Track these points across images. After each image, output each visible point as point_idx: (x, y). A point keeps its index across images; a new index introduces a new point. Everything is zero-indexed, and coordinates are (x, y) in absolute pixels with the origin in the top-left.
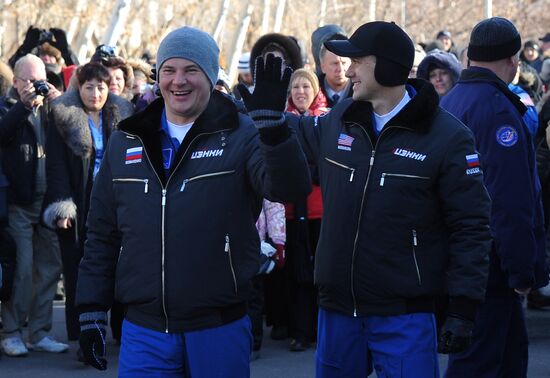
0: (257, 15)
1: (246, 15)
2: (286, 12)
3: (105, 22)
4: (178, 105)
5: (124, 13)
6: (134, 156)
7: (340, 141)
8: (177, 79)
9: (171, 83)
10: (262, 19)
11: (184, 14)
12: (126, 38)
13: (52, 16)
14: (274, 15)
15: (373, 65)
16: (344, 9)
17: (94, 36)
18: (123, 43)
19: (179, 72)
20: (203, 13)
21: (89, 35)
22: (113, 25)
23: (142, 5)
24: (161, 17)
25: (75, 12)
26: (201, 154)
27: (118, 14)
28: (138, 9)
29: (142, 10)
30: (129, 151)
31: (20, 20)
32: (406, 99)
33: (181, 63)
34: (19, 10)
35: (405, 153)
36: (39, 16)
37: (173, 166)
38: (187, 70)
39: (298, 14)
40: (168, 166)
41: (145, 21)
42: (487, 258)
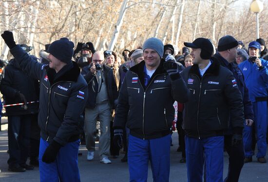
0: (169, 36)
1: (165, 36)
2: (180, 35)
3: (110, 39)
4: (149, 63)
5: (117, 35)
6: (135, 80)
7: (189, 81)
8: (149, 55)
9: (147, 57)
10: (171, 38)
11: (141, 36)
12: (118, 45)
13: (89, 36)
14: (176, 36)
15: (200, 52)
16: (203, 34)
17: (106, 44)
18: (117, 47)
19: (149, 53)
20: (148, 35)
21: (104, 44)
22: (113, 40)
23: (124, 32)
24: (132, 37)
25: (99, 35)
26: (157, 81)
27: (115, 35)
28: (123, 34)
29: (125, 34)
30: (133, 78)
31: (77, 38)
32: (210, 64)
33: (150, 50)
34: (77, 34)
35: (212, 83)
36: (84, 36)
37: (148, 85)
38: (152, 52)
39: (185, 36)
40: (146, 84)
41: (126, 38)
42: (243, 113)
